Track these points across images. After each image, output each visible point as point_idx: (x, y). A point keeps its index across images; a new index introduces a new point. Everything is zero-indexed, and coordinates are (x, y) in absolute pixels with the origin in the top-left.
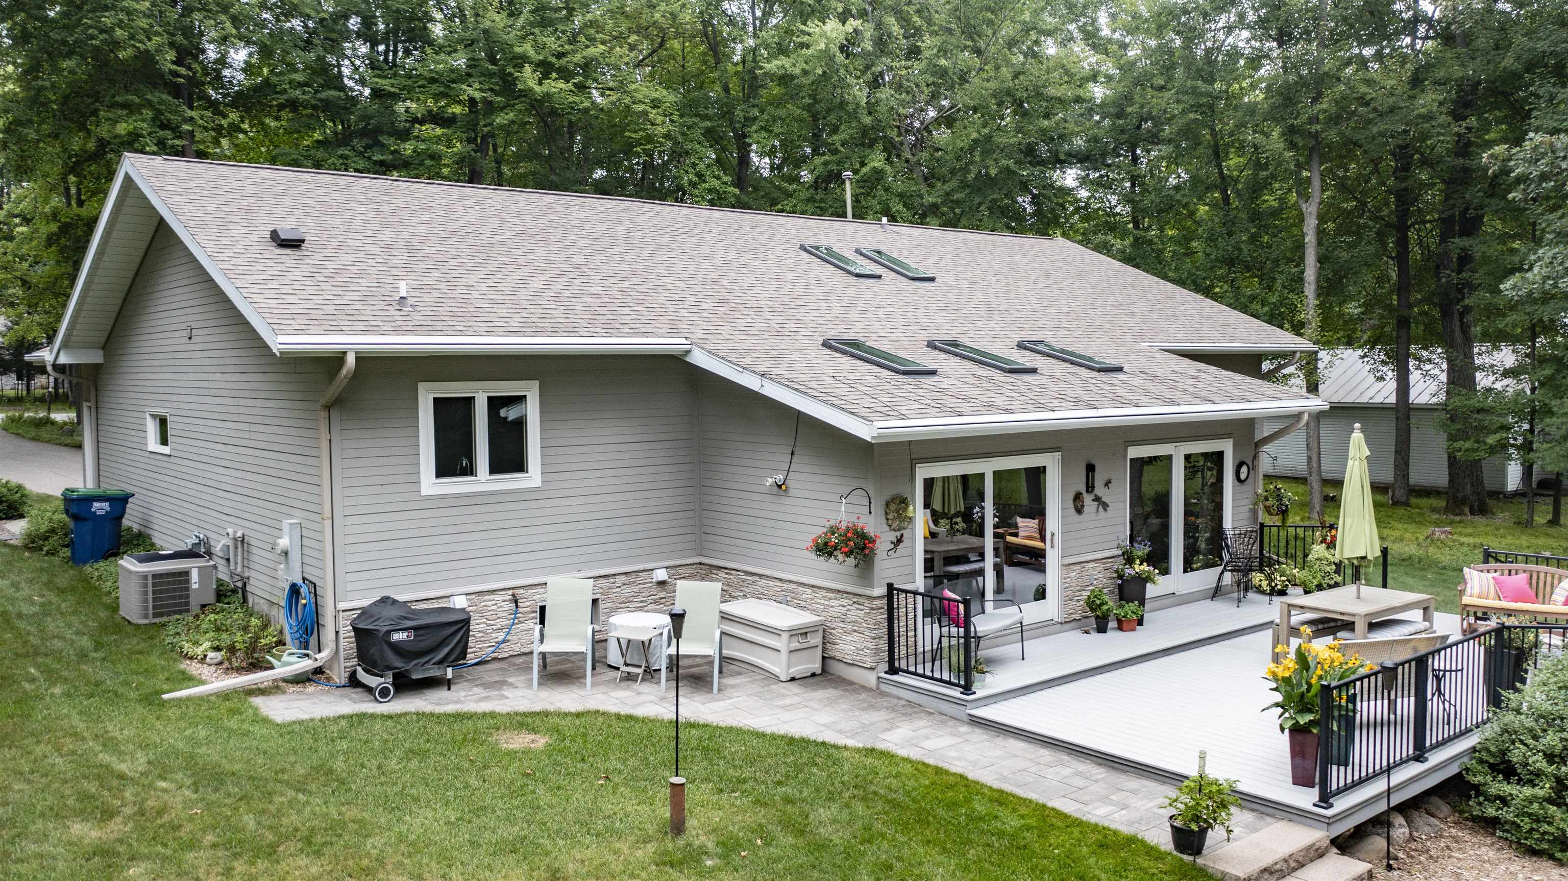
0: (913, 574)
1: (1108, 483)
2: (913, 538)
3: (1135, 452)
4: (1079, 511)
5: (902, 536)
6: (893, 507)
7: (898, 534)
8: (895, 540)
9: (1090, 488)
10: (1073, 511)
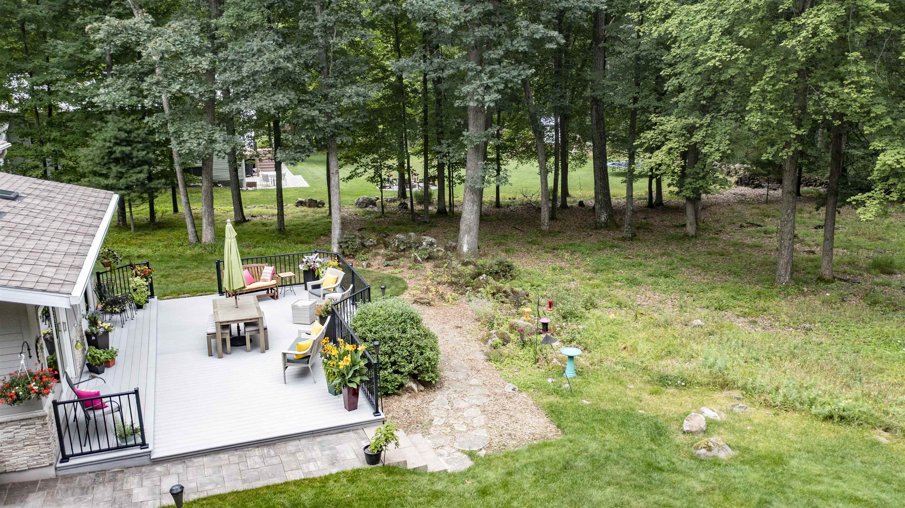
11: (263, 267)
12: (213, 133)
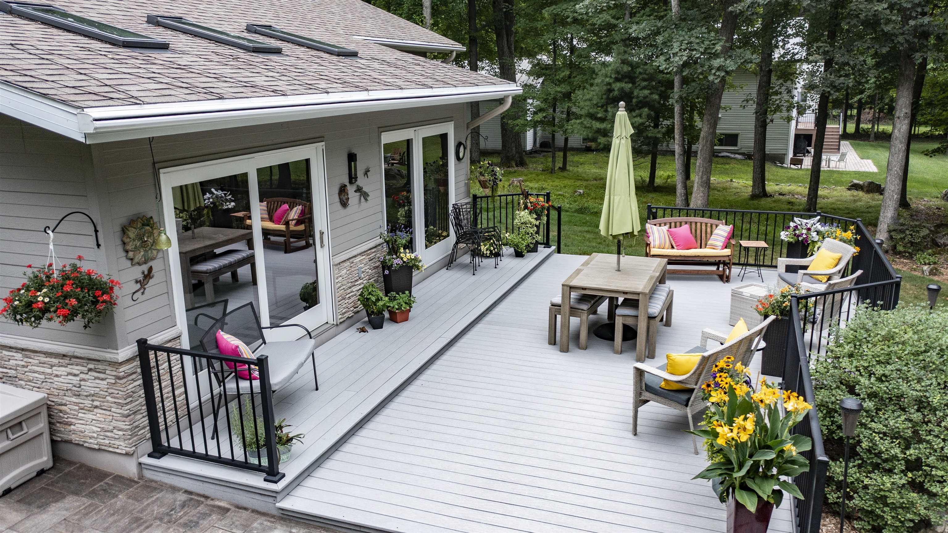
0: (172, 316)
1: (366, 172)
2: (167, 270)
3: (388, 138)
4: (344, 204)
5: (150, 269)
6: (132, 233)
7: (145, 268)
8: (140, 277)
9: (352, 179)
10: (338, 205)
11: (717, 226)
12: (714, 44)
